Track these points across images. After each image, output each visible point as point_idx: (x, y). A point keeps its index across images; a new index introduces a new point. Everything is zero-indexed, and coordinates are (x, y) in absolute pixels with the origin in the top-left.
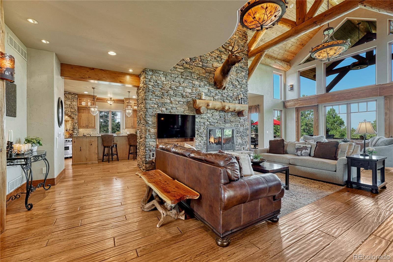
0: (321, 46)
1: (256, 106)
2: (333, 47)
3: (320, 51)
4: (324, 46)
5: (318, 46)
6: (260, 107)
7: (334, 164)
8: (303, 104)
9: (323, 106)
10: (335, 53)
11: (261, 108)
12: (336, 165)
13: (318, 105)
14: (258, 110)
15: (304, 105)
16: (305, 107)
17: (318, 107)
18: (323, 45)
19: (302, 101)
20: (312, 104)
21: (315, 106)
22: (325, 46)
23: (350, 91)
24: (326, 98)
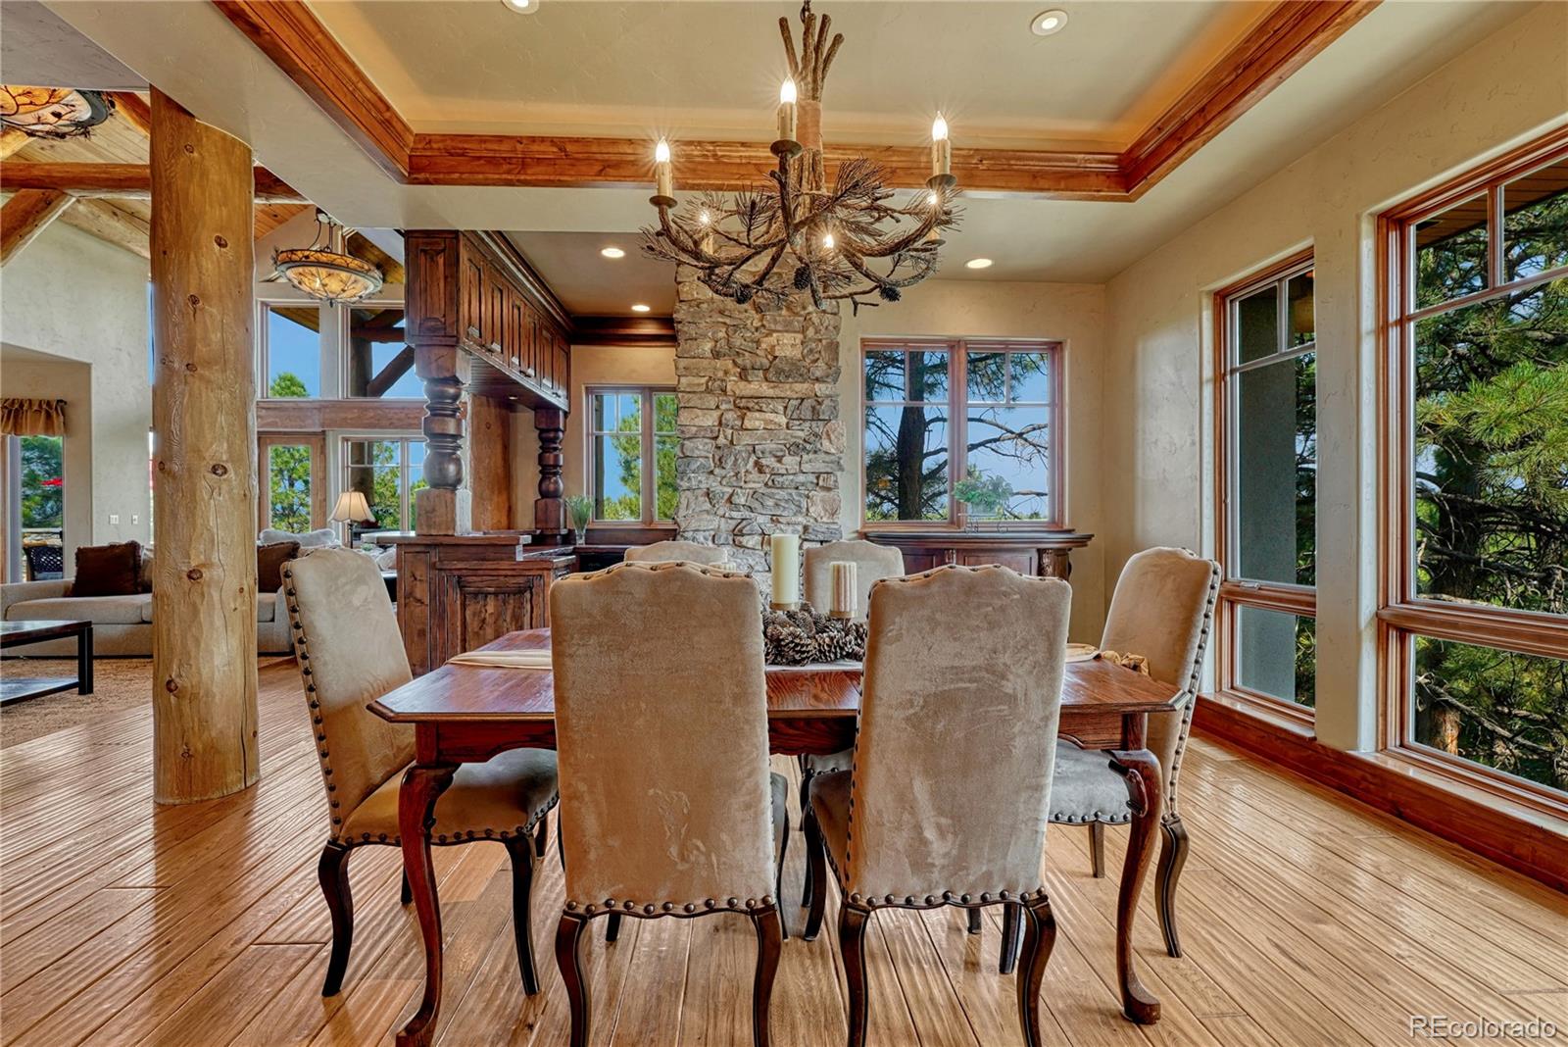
0: (300, 254)
1: (49, 403)
2: (337, 272)
3: (301, 270)
4: (307, 257)
5: (292, 251)
6: (69, 411)
7: (271, 601)
8: (275, 424)
9: (340, 437)
10: (344, 291)
11: (74, 414)
12: (274, 604)
13: (324, 432)
14: (58, 421)
15: (277, 427)
16: (285, 433)
17: (324, 439)
18: (307, 253)
19: (271, 413)
20: (305, 427)
21: (315, 434)
22: (312, 259)
23: (401, 405)
24: (343, 415)
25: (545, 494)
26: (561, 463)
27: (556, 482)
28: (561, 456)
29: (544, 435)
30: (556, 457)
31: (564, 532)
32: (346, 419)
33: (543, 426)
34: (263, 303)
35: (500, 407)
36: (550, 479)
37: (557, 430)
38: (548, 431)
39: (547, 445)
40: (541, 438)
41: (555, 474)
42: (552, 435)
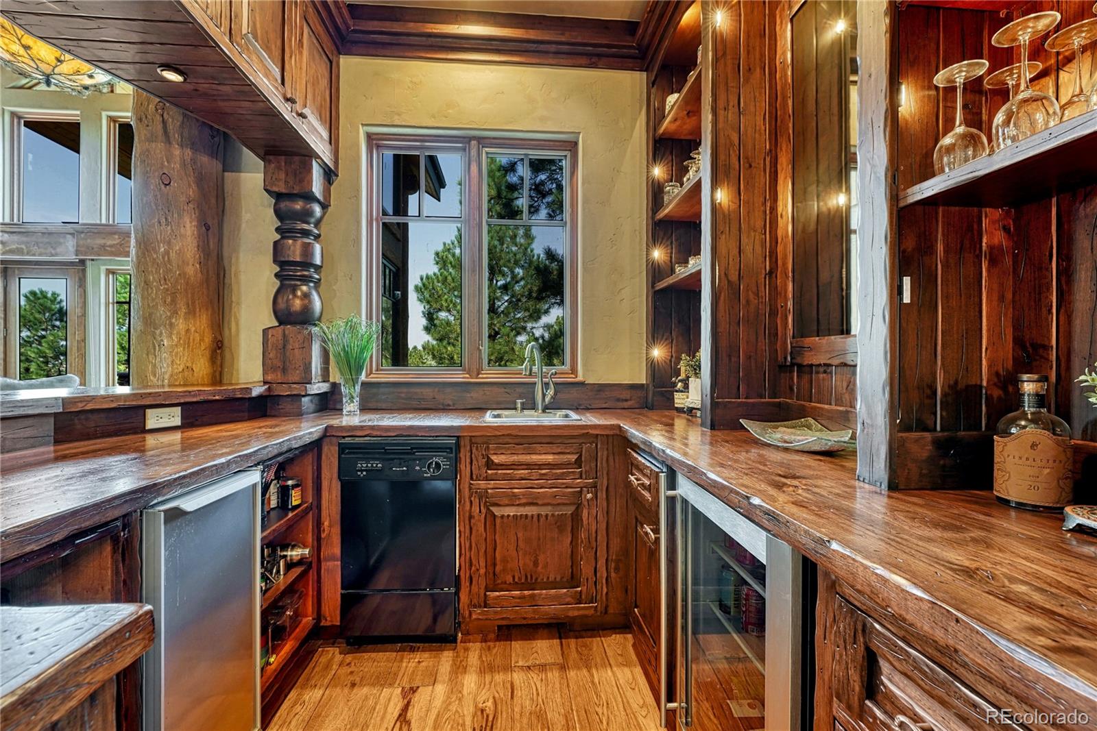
8: (19, 251)
9: (103, 268)
13: (82, 262)
15: (23, 254)
17: (83, 270)
20: (56, 255)
21: (72, 263)
24: (101, 241)
25: (284, 317)
26: (318, 260)
27: (306, 296)
28: (317, 248)
29: (284, 205)
30: (307, 251)
31: (318, 387)
32: (104, 246)
33: (281, 188)
34: (13, 114)
35: (193, 146)
36: (294, 289)
37: (309, 197)
38: (291, 196)
39: (289, 224)
40: (278, 213)
41: (306, 280)
42: (298, 206)
